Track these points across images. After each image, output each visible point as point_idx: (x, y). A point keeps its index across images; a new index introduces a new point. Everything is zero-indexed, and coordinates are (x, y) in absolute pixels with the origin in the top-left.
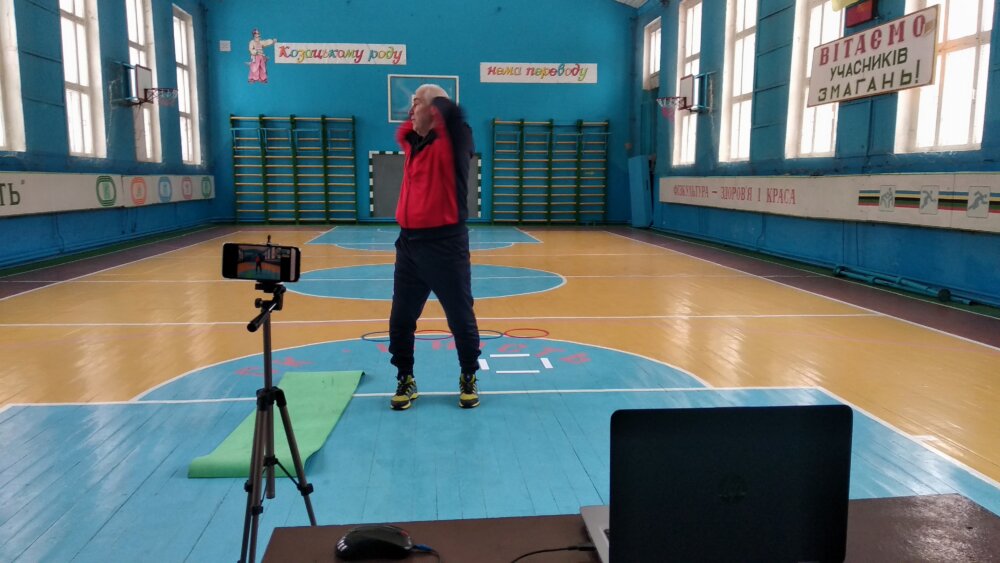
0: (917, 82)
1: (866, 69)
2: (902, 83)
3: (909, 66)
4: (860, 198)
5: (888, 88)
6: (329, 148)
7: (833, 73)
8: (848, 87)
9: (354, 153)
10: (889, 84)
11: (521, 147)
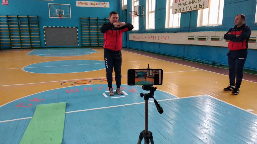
0: (204, 7)
1: (189, 4)
2: (199, 8)
3: (201, 3)
4: (189, 38)
5: (195, 9)
6: (30, 26)
7: (179, 5)
8: (184, 9)
9: (38, 27)
10: (196, 8)
11: (89, 25)
